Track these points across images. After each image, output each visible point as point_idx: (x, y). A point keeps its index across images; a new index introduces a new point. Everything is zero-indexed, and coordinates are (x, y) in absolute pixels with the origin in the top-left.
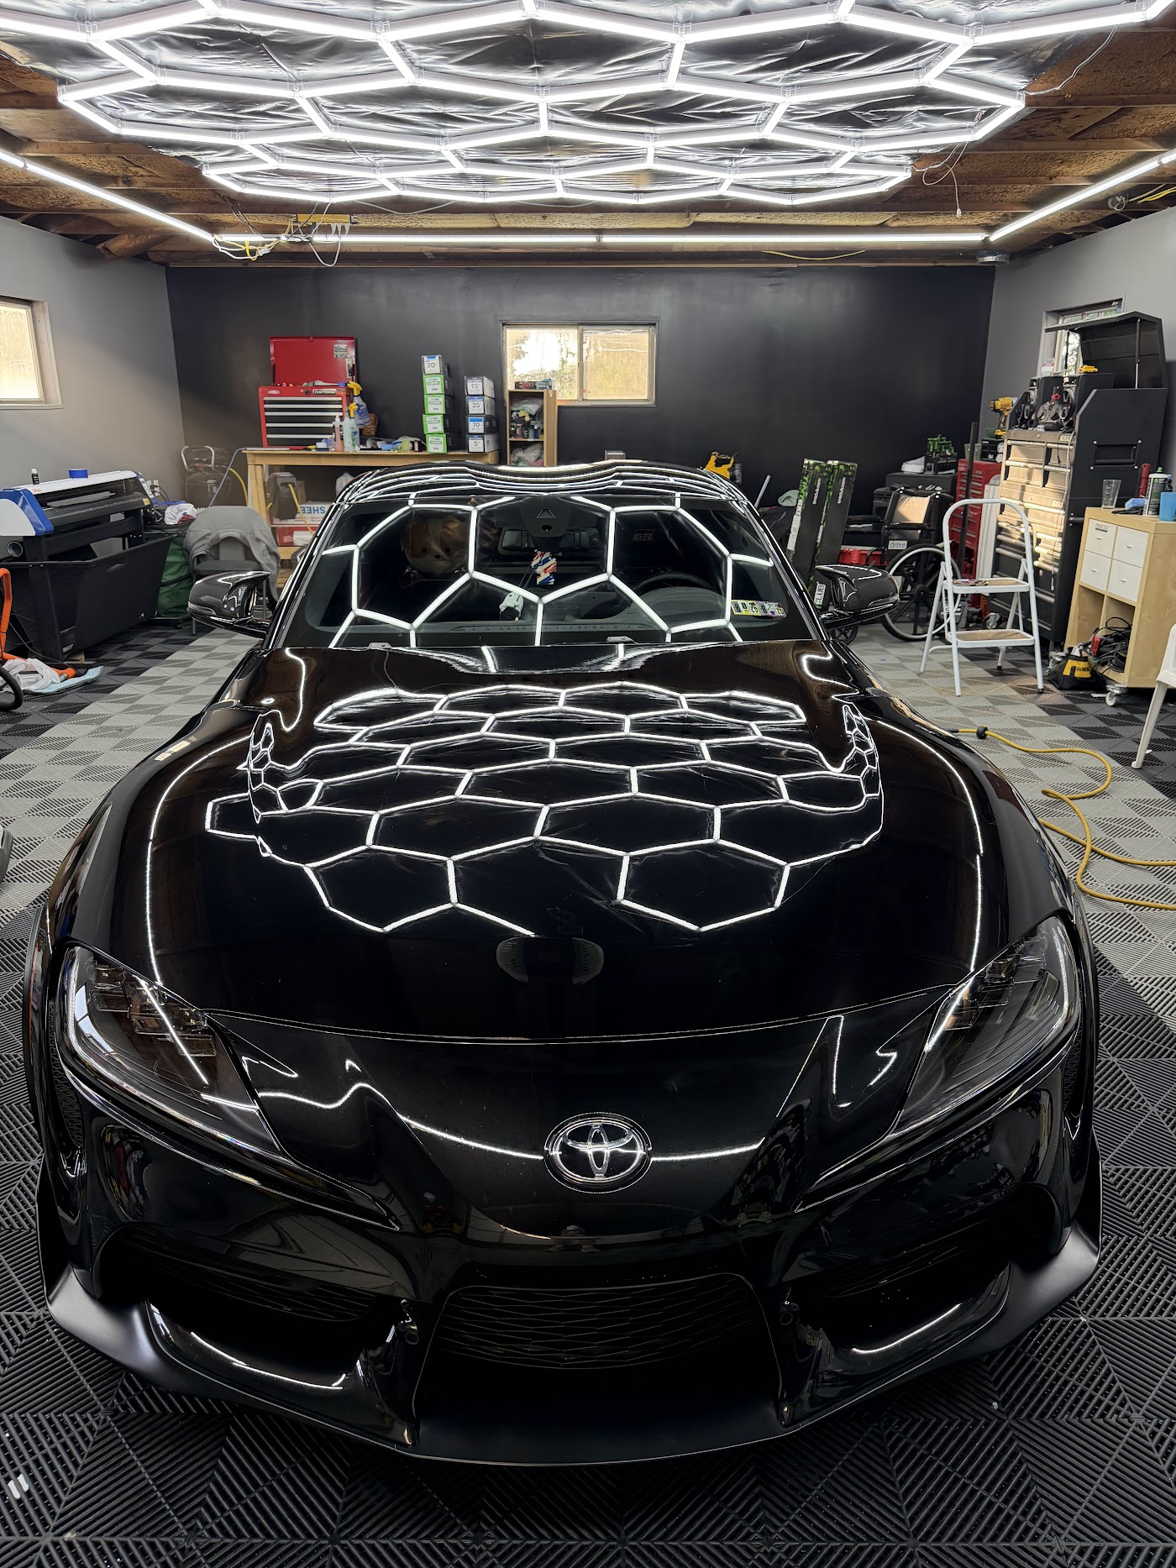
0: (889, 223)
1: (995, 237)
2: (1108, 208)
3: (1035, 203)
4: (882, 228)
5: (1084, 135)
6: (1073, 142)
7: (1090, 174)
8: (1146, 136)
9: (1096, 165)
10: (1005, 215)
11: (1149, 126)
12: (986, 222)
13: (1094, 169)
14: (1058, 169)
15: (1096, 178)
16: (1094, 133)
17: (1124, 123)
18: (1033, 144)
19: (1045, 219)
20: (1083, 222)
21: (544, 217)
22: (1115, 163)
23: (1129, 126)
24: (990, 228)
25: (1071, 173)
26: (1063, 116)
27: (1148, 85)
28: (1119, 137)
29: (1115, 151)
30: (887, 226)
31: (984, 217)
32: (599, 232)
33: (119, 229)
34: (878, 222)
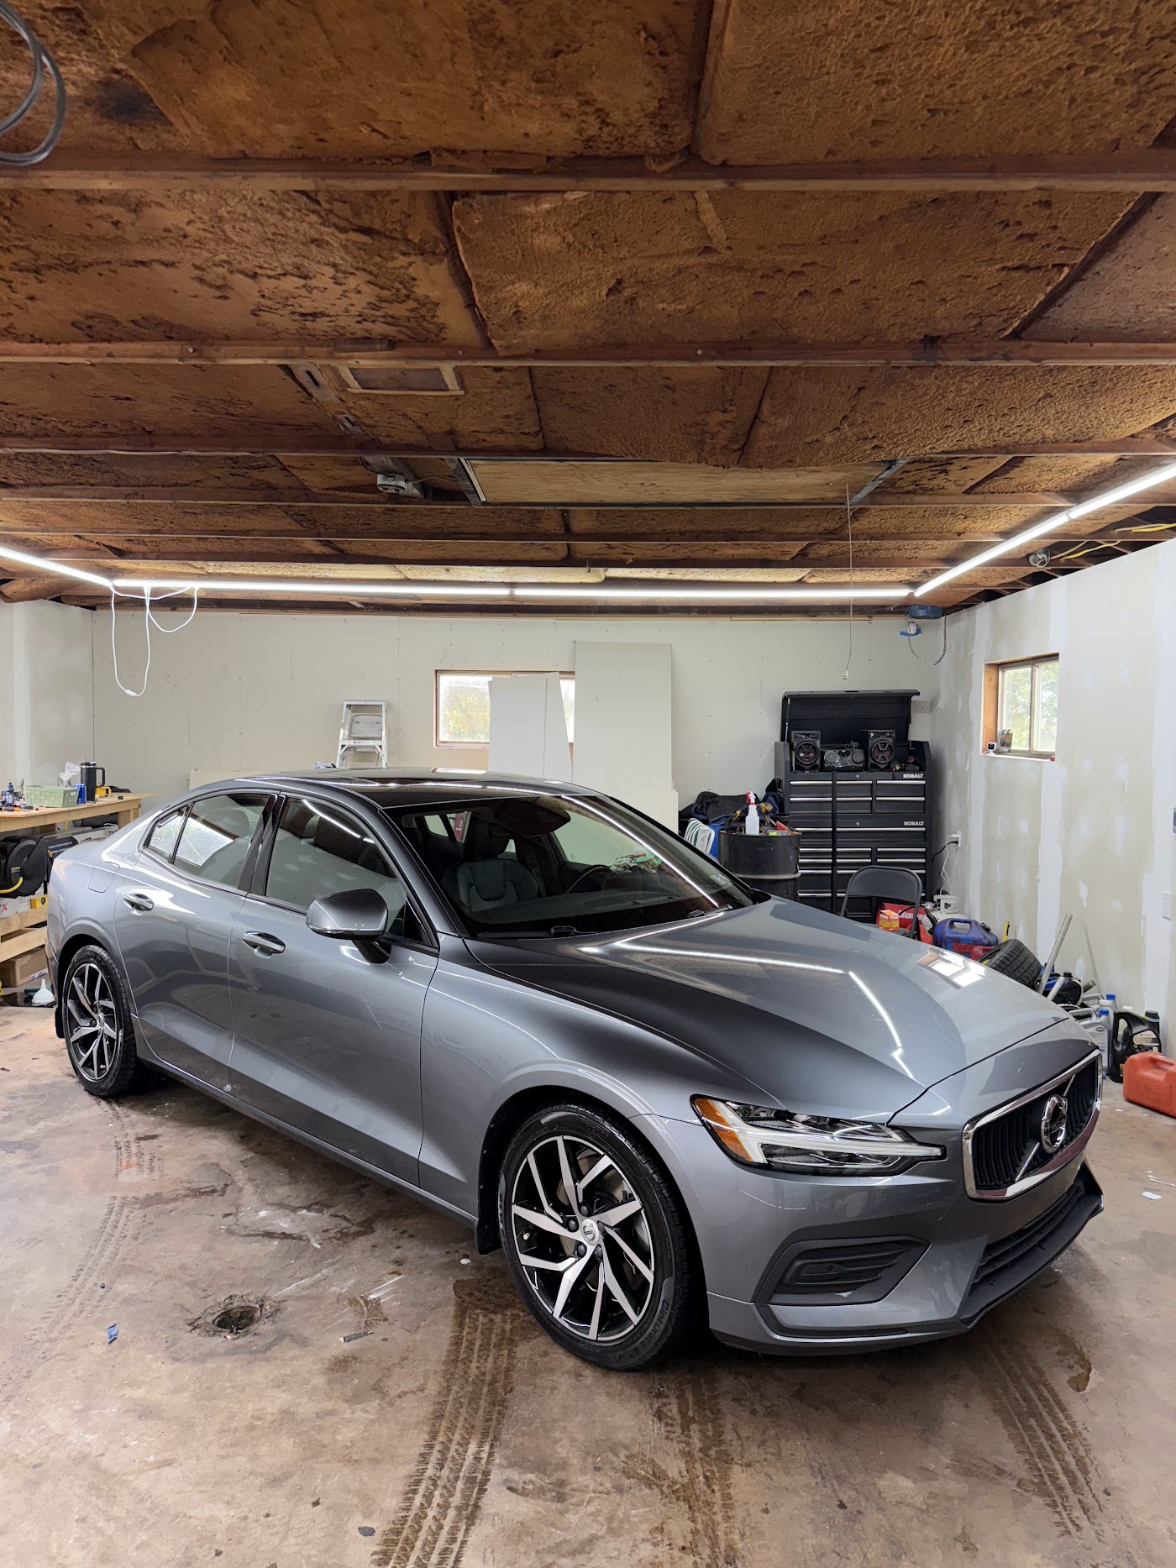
0: (806, 579)
1: (920, 592)
2: (1030, 565)
3: (952, 560)
4: (800, 584)
5: (980, 489)
6: (970, 496)
7: (998, 530)
8: (1049, 491)
9: (1003, 520)
10: (925, 572)
11: (1047, 480)
12: (907, 578)
13: (1003, 526)
14: (963, 525)
15: (1007, 534)
16: (990, 486)
17: (1018, 476)
18: (925, 498)
19: (968, 574)
20: (1008, 580)
21: (447, 570)
22: (1023, 519)
23: (1026, 479)
24: (914, 585)
25: (980, 528)
26: (948, 468)
27: (1030, 434)
28: (1019, 491)
29: (1020, 506)
30: (805, 583)
31: (903, 573)
32: (512, 585)
33: (14, 574)
34: (796, 579)
